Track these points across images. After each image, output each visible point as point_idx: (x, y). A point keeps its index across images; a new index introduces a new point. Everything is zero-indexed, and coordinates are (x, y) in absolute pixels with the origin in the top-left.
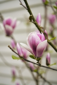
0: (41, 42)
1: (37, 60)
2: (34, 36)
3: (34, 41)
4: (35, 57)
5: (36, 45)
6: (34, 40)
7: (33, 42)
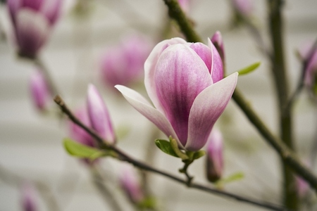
0: (212, 85)
1: (183, 161)
2: (180, 56)
3: (183, 78)
4: (180, 148)
5: (189, 94)
6: (179, 75)
7: (175, 81)
